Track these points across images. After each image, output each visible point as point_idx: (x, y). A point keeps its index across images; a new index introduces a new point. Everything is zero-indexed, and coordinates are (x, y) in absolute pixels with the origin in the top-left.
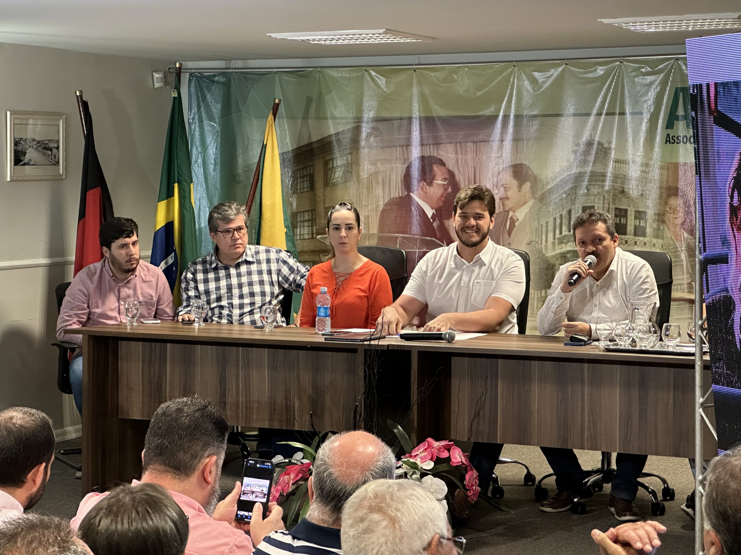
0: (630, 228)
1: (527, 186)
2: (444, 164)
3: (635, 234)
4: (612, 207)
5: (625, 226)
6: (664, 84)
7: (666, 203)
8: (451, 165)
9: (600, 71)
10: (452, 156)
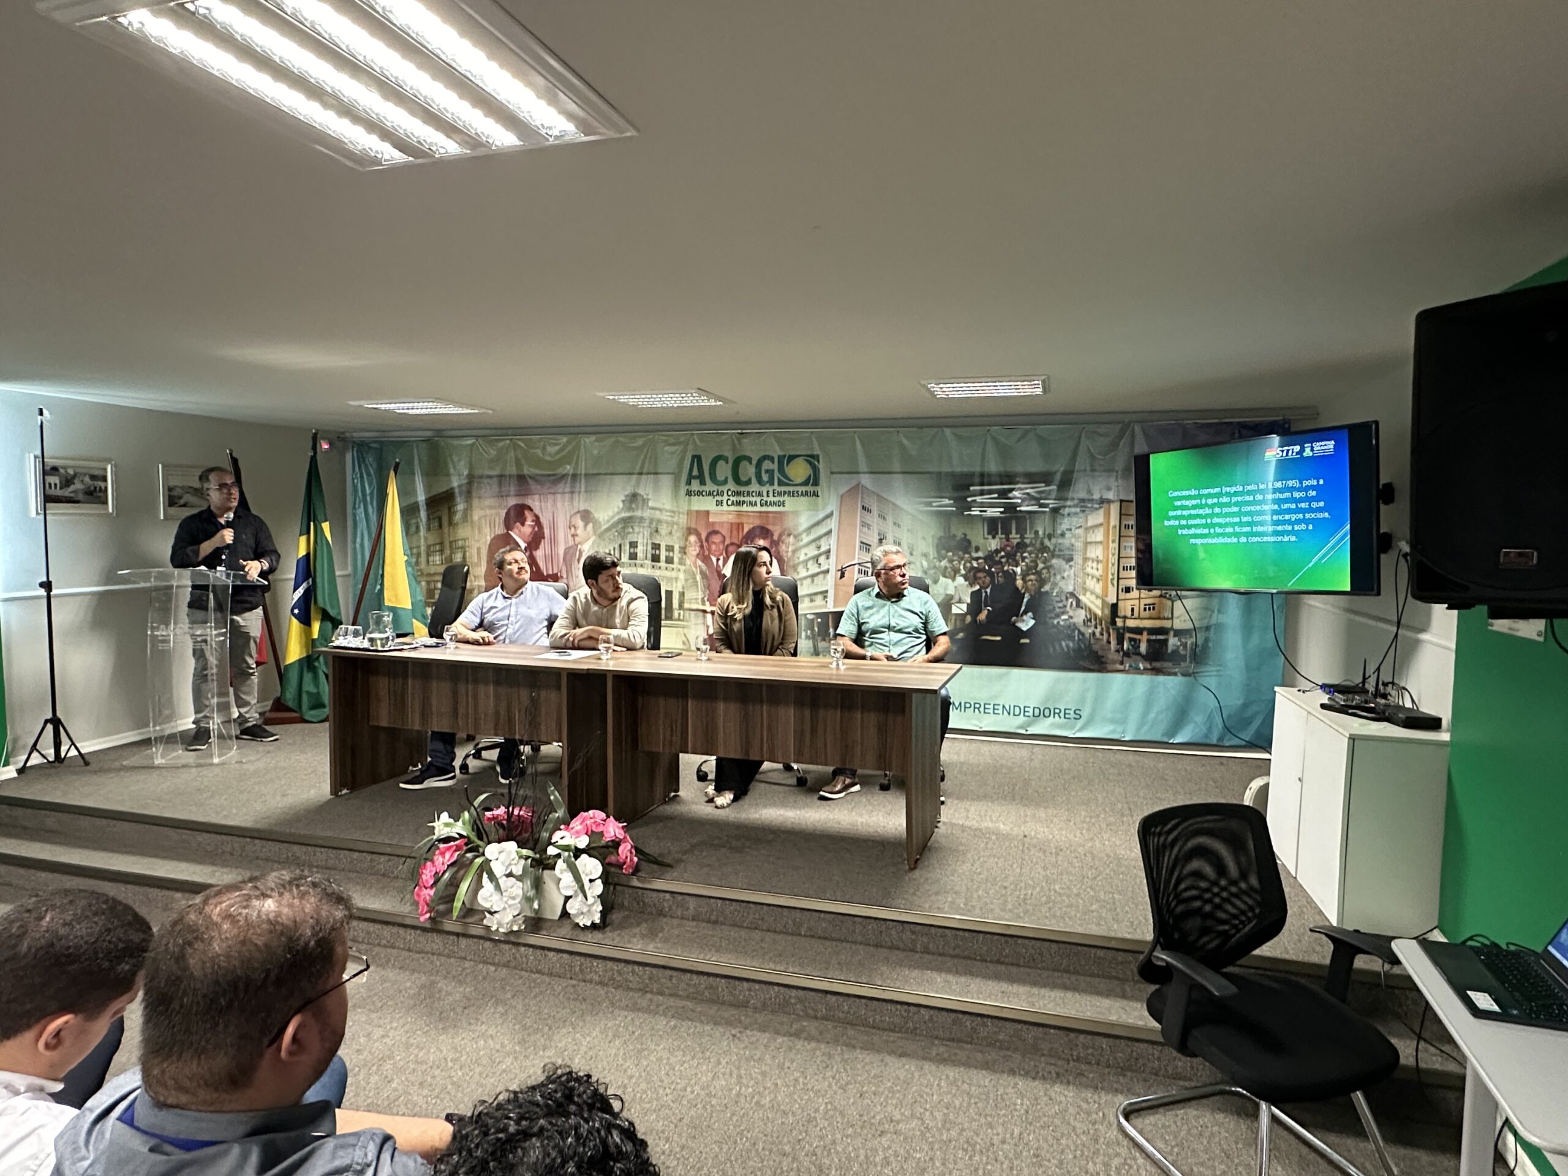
0: (663, 558)
1: (590, 526)
2: (531, 510)
3: (667, 562)
4: (650, 542)
5: (659, 556)
6: (684, 452)
7: (687, 540)
8: (537, 511)
9: (640, 442)
10: (537, 504)
